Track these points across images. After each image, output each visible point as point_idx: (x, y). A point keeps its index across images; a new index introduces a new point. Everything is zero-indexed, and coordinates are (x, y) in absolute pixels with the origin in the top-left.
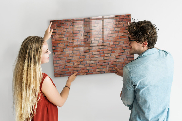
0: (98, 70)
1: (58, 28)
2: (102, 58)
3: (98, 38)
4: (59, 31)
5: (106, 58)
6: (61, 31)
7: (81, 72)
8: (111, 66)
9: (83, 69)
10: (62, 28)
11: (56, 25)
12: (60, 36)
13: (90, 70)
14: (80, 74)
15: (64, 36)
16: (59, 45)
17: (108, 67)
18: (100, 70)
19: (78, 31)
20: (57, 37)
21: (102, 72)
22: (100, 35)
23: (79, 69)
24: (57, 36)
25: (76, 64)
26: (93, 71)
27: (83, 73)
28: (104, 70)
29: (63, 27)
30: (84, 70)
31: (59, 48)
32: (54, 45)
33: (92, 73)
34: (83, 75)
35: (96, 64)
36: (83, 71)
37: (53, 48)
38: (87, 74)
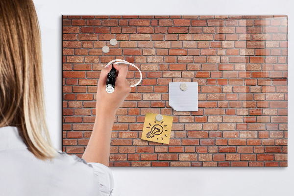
0: (184, 157)
1: (84, 38)
2: (199, 127)
3: (193, 73)
4: (85, 45)
5: (208, 127)
6: (92, 46)
7: (137, 158)
8: (222, 148)
9: (144, 150)
10: (95, 39)
11: (79, 28)
12: (88, 59)
13: (163, 155)
14: (135, 164)
15: (96, 60)
16: (83, 82)
17: (213, 150)
18: (190, 156)
19: (138, 49)
20: (78, 61)
21: (195, 164)
22: (197, 65)
23: (132, 149)
24: (80, 59)
25: (124, 135)
26: (169, 157)
27: (143, 163)
28: (202, 157)
29: (96, 36)
30: (145, 152)
31: (80, 90)
32: (69, 81)
33: (167, 164)
34: (143, 166)
35: (179, 140)
36: (144, 156)
37: (66, 88)
38: (152, 165)
